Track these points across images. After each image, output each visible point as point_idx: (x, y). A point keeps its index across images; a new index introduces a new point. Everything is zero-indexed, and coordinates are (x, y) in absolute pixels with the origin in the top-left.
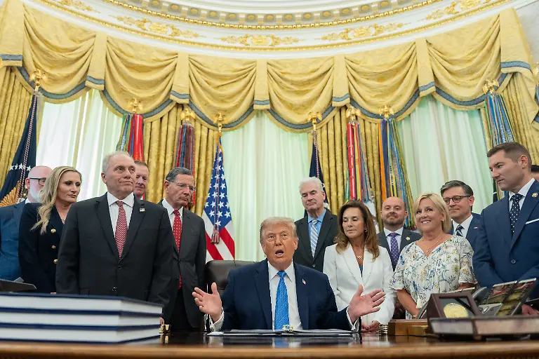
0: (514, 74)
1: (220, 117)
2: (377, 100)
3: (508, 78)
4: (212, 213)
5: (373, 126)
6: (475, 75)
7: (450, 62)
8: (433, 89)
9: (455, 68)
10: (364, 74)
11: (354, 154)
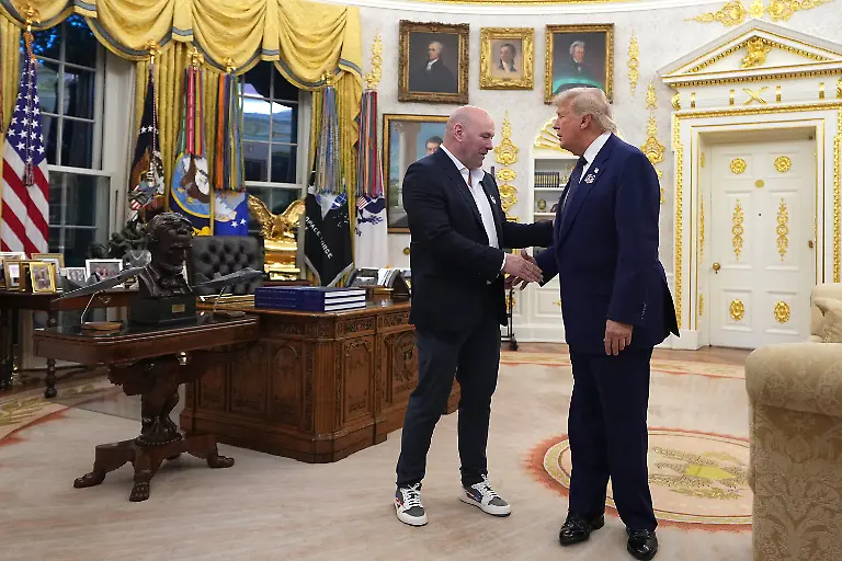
0: (347, 73)
1: (31, 10)
2: (221, 48)
3: (341, 74)
4: (21, 146)
5: (211, 74)
6: (316, 58)
7: (296, 35)
8: (277, 58)
9: (301, 44)
10: (210, 11)
11: (195, 103)
